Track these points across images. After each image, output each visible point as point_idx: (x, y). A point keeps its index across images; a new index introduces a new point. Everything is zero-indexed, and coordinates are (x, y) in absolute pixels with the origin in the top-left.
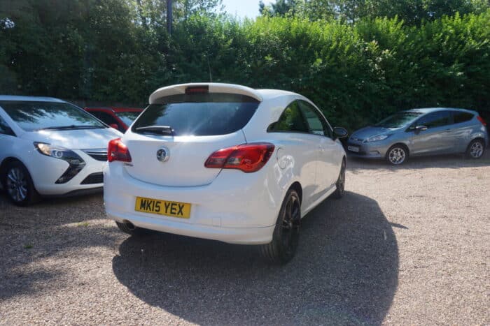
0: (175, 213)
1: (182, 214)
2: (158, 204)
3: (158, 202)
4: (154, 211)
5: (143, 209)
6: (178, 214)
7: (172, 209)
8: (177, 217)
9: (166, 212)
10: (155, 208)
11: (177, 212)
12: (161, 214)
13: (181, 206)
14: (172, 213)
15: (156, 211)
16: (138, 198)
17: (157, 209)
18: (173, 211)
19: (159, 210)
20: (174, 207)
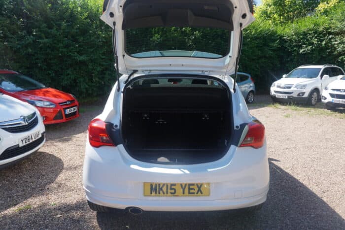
0: (194, 193)
1: (201, 193)
2: (173, 187)
3: (172, 185)
4: (169, 194)
5: (154, 193)
6: (197, 193)
7: (190, 189)
8: (196, 196)
9: (184, 193)
10: (169, 191)
11: (195, 191)
12: (177, 196)
13: (199, 186)
14: (189, 193)
15: (172, 193)
16: (144, 183)
17: (173, 191)
18: (191, 191)
19: (175, 193)
20: (191, 187)
